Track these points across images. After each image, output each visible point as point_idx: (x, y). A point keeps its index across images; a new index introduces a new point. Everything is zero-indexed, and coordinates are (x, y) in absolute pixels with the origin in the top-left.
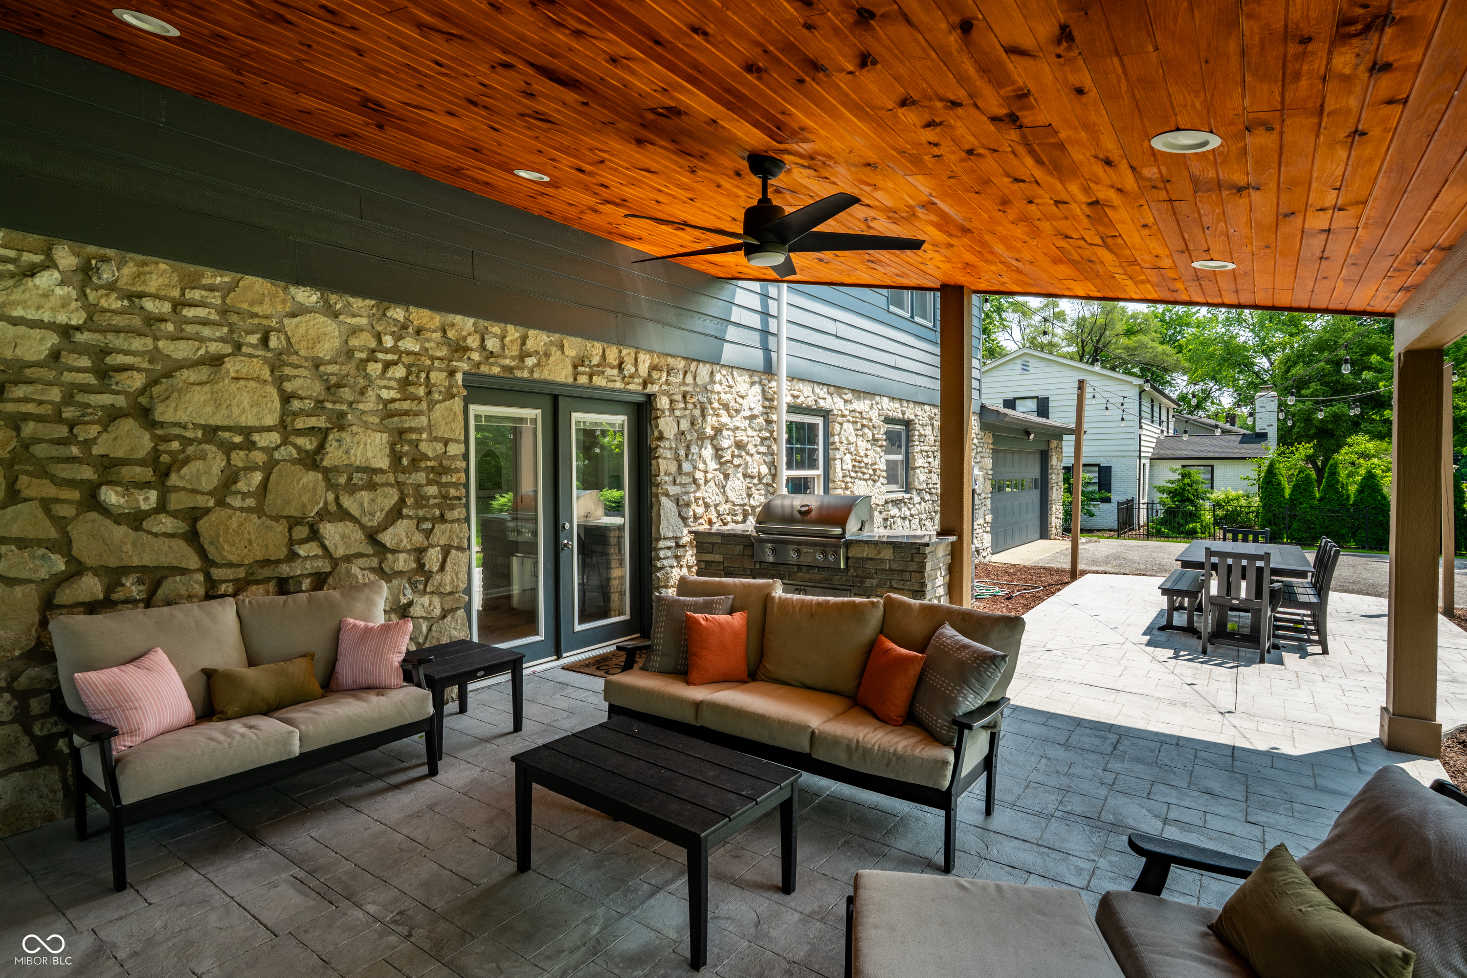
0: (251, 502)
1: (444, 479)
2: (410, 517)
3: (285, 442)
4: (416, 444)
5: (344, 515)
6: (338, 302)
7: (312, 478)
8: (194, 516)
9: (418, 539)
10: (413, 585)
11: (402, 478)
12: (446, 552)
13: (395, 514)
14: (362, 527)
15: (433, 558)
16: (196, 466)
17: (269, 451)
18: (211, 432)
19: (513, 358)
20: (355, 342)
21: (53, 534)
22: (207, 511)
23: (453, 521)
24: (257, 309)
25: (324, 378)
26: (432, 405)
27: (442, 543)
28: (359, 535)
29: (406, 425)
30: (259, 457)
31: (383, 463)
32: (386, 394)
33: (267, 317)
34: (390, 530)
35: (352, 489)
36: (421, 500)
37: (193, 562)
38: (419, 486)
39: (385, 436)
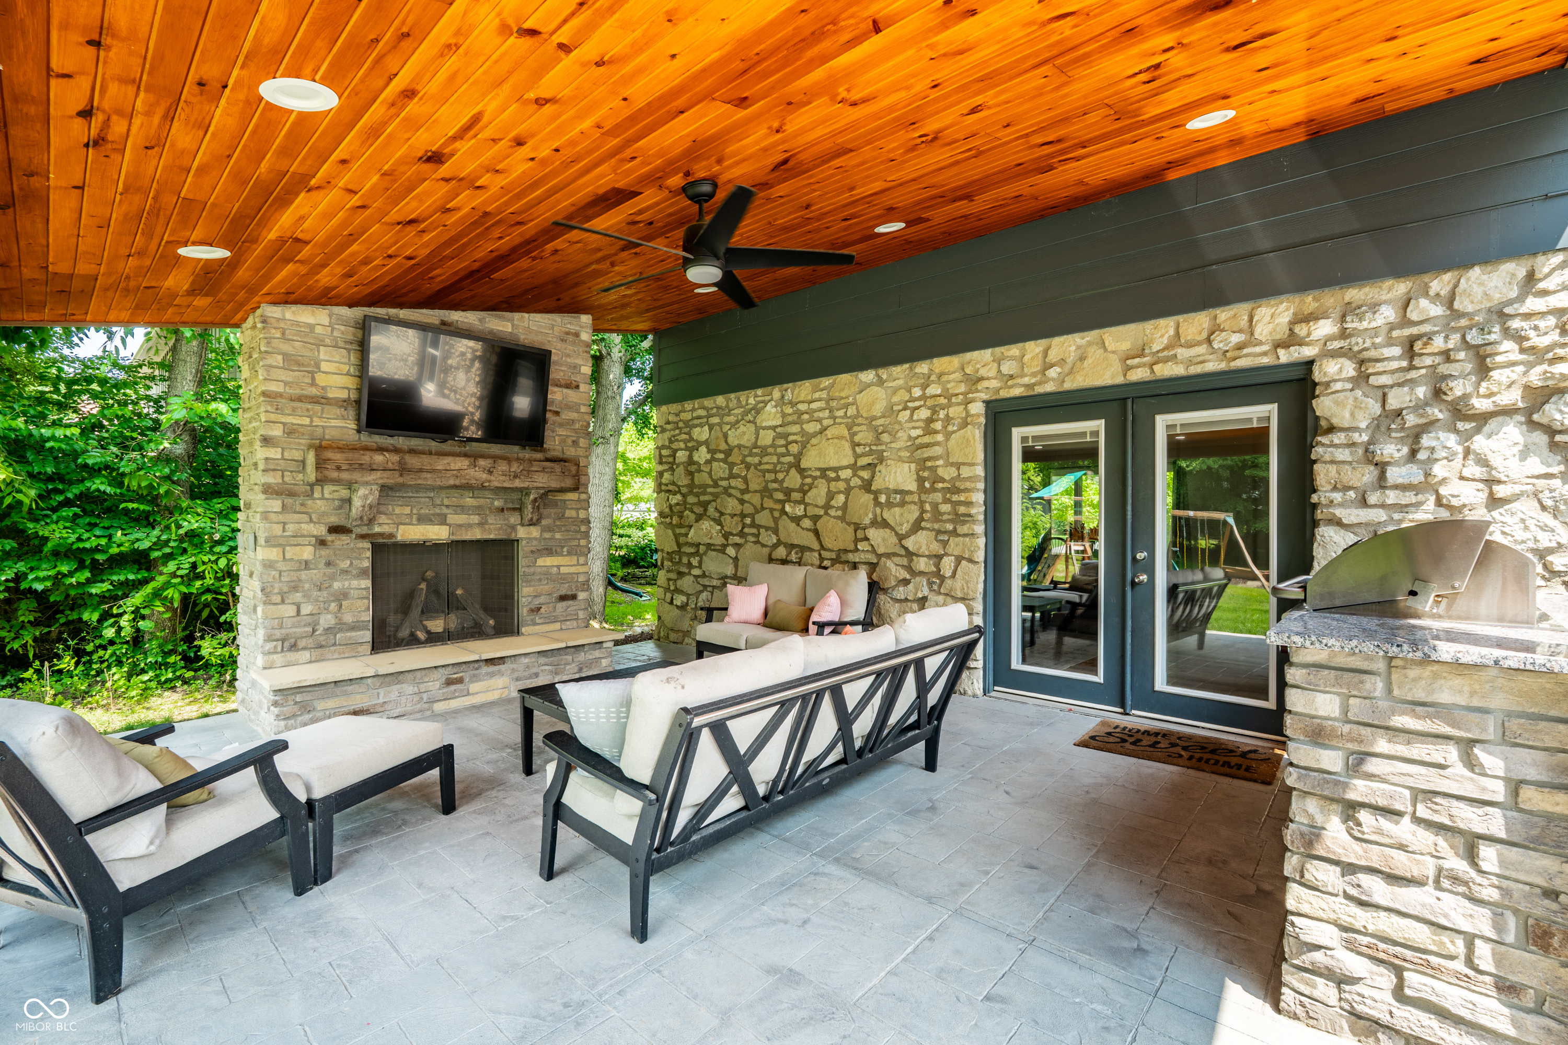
0: (839, 513)
1: (955, 498)
2: (928, 529)
3: (855, 475)
4: (933, 469)
5: (885, 524)
6: (884, 373)
7: (868, 498)
8: (815, 519)
9: (936, 548)
10: (930, 584)
11: (924, 497)
12: (959, 559)
13: (917, 527)
14: (897, 534)
15: (947, 565)
16: (814, 491)
17: (847, 481)
18: (823, 471)
19: (1034, 375)
20: (895, 399)
21: (772, 525)
22: (821, 516)
23: (965, 535)
24: (843, 394)
25: (875, 429)
26: (948, 435)
27: (956, 553)
28: (894, 540)
29: (925, 455)
30: (841, 485)
31: (913, 486)
32: (914, 433)
33: (847, 397)
34: (912, 538)
35: (890, 505)
36: (937, 515)
37: (816, 546)
38: (937, 504)
39: (913, 466)
